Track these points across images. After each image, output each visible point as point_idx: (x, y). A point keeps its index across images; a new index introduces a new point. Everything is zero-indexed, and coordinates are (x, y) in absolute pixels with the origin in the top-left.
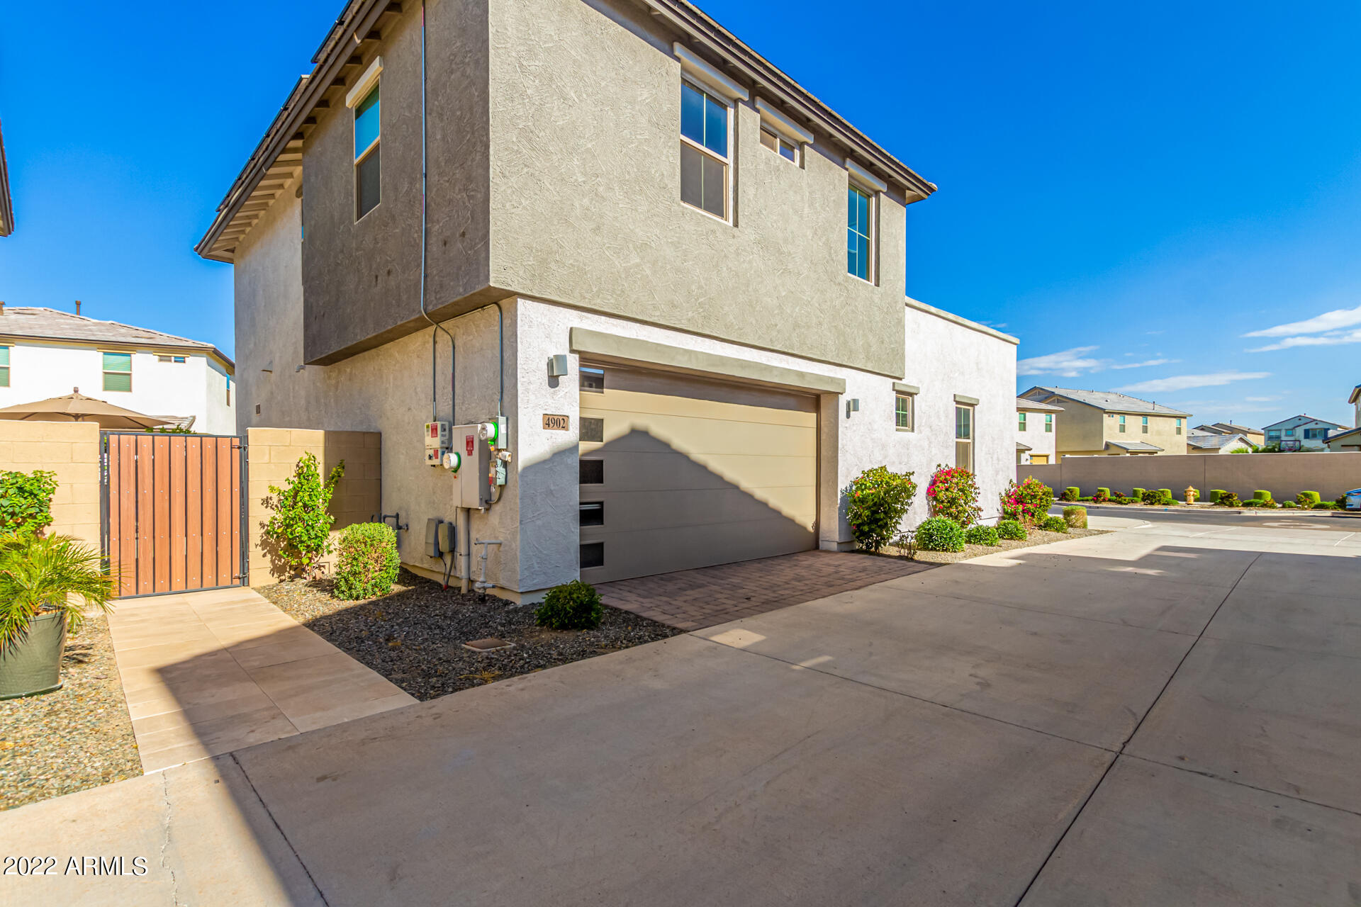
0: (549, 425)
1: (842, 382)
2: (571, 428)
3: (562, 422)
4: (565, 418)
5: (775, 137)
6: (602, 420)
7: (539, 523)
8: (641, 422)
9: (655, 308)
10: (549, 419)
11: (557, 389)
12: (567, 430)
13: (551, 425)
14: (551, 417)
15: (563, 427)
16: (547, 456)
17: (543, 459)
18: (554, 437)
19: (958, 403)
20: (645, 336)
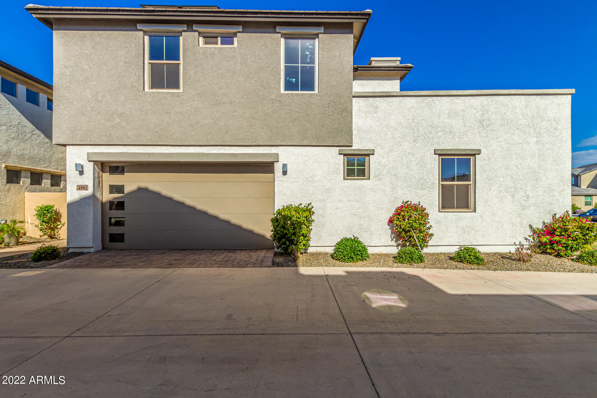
0: (80, 189)
1: (277, 155)
2: (89, 189)
3: (85, 188)
4: (87, 186)
5: (217, 38)
6: (124, 185)
7: (75, 224)
8: (143, 185)
9: (129, 138)
10: (80, 187)
11: (83, 176)
12: (88, 190)
13: (81, 189)
14: (81, 186)
15: (86, 189)
16: (78, 200)
17: (77, 200)
18: (81, 193)
19: (440, 155)
20: (125, 150)
